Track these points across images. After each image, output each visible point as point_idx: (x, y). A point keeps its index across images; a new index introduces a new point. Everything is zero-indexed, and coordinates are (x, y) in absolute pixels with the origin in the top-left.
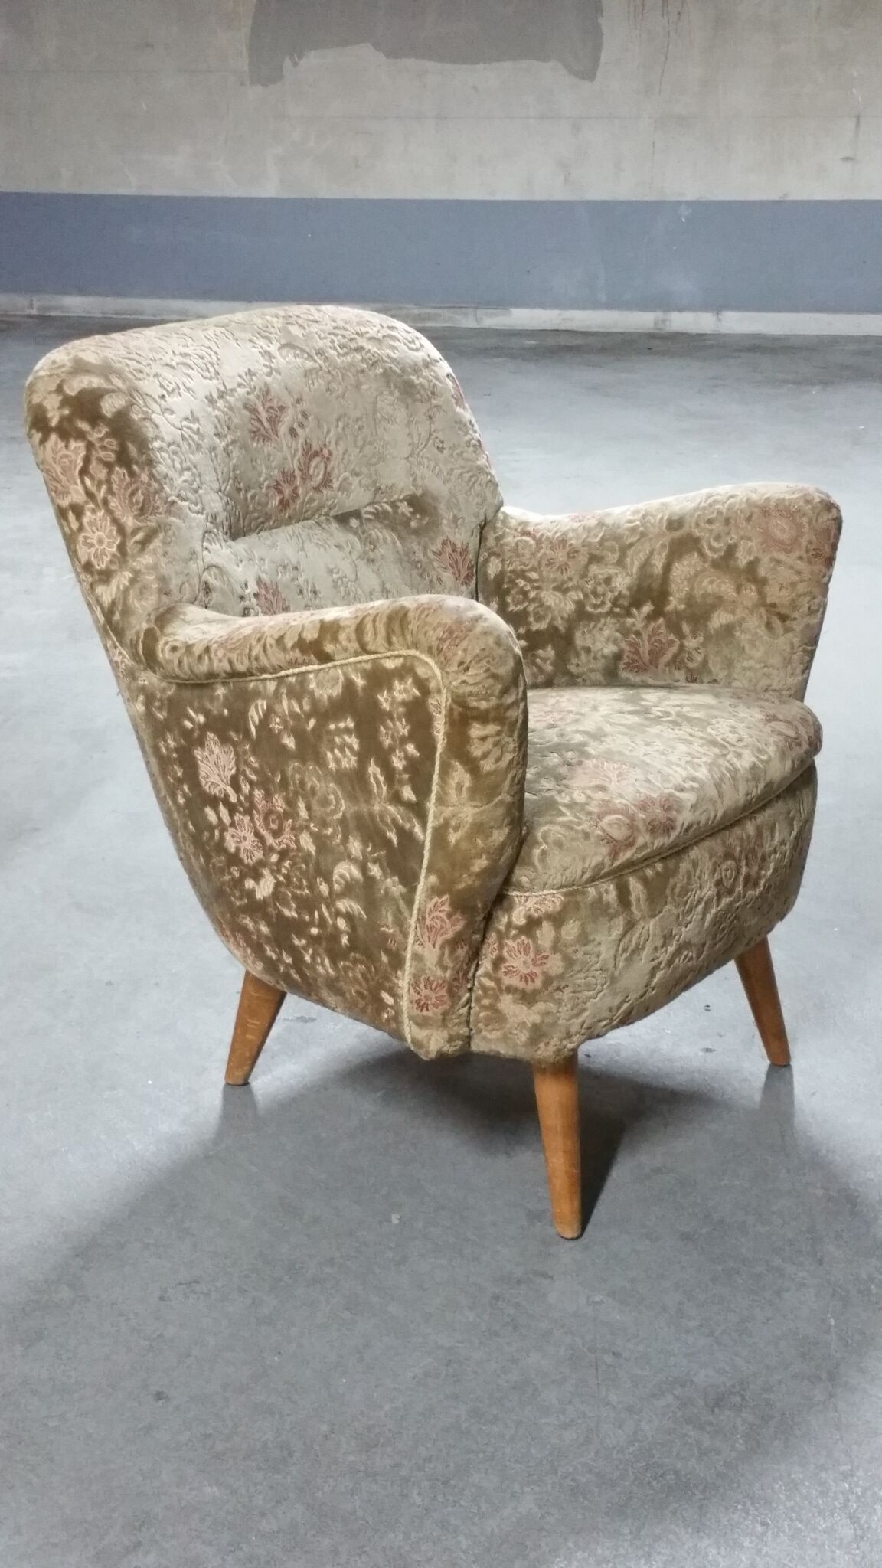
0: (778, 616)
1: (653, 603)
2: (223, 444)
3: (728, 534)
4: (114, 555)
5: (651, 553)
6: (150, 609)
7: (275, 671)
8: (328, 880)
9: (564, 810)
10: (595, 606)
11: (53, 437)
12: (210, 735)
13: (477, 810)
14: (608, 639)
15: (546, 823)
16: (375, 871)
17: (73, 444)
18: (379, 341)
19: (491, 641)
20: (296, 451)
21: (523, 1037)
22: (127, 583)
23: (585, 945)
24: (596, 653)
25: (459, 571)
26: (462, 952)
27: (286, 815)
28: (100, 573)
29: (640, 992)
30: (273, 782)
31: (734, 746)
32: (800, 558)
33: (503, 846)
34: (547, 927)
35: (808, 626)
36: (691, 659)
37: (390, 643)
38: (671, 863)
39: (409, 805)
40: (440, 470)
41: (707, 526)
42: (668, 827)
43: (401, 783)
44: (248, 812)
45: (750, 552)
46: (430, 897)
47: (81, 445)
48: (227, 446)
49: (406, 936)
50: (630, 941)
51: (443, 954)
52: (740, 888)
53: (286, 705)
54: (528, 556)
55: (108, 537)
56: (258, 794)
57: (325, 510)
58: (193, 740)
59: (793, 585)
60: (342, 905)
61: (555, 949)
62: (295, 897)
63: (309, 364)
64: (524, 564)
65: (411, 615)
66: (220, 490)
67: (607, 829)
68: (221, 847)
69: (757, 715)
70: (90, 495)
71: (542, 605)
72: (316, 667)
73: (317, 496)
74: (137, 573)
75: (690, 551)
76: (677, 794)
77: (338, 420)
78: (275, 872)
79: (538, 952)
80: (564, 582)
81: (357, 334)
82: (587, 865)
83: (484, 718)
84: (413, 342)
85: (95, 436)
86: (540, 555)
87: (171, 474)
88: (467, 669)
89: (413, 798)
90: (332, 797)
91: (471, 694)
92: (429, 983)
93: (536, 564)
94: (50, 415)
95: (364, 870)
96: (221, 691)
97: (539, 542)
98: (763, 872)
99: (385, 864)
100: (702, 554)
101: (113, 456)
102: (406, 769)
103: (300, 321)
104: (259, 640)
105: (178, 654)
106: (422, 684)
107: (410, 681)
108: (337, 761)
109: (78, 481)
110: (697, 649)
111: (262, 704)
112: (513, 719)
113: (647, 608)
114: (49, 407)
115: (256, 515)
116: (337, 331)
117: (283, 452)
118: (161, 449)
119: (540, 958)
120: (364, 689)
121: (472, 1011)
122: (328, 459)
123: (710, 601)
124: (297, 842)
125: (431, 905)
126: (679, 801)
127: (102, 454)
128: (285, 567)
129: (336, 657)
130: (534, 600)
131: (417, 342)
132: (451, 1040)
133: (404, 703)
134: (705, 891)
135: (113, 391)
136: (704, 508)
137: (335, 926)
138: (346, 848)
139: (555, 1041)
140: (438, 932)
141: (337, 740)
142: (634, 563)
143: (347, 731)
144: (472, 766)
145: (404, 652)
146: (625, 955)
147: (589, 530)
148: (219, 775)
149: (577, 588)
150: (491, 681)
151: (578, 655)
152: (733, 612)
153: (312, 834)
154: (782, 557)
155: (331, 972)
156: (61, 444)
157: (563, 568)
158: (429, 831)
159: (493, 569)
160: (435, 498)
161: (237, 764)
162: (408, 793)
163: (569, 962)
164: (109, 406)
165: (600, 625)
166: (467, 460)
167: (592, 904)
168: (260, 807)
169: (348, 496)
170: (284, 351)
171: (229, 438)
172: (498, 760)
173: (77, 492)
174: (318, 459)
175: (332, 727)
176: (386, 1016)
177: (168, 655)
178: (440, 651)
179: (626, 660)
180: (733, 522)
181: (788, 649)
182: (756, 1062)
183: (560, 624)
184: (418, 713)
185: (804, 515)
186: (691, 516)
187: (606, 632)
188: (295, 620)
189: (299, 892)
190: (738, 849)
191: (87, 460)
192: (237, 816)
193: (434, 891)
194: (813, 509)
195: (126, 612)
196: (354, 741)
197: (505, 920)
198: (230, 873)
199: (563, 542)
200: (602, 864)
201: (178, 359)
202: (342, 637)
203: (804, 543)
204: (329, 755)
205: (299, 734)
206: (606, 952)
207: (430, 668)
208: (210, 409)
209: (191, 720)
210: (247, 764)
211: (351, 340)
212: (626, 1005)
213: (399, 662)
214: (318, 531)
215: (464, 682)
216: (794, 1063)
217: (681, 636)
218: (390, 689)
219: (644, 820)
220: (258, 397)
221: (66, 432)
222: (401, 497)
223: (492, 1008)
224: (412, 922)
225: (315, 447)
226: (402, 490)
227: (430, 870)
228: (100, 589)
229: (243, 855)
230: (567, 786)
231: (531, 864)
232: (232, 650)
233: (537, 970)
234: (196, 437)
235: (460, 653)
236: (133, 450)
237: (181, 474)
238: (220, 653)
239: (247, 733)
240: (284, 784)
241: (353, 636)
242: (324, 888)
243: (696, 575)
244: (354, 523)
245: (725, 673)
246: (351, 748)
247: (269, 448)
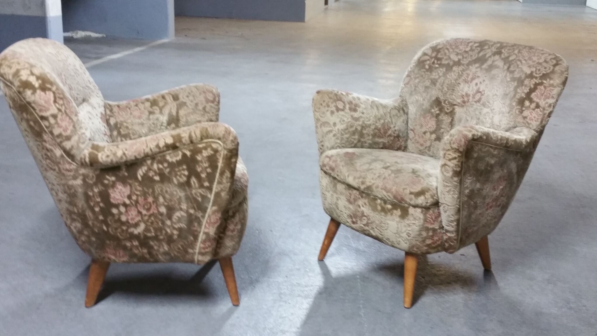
4: (71, 130)
8: (171, 219)
11: (38, 91)
12: (118, 183)
16: (192, 211)
17: (48, 93)
22: (77, 139)
27: (153, 202)
30: (148, 193)
37: (202, 140)
39: (206, 188)
43: (204, 181)
44: (136, 205)
46: (212, 214)
49: (201, 227)
51: (216, 230)
53: (156, 166)
56: (141, 199)
58: (109, 187)
60: (176, 226)
62: (154, 228)
68: (119, 220)
70: (59, 110)
72: (171, 152)
74: (79, 135)
78: (146, 222)
79: (235, 223)
90: (175, 192)
92: (209, 240)
94: (34, 83)
95: (187, 212)
96: (124, 168)
99: (196, 208)
101: (62, 95)
102: (206, 177)
104: (147, 147)
106: (215, 150)
107: (209, 150)
108: (178, 180)
111: (145, 168)
114: (31, 81)
120: (191, 155)
124: (158, 210)
129: (180, 148)
133: (207, 157)
137: (172, 234)
138: (180, 207)
141: (179, 173)
143: (184, 170)
148: (121, 196)
153: (165, 206)
155: (167, 249)
156: (42, 93)
158: (213, 194)
161: (131, 190)
162: (206, 184)
168: (141, 203)
173: (54, 109)
175: (177, 169)
177: (104, 159)
178: (224, 138)
184: (212, 160)
189: (156, 226)
192: (129, 208)
193: (213, 212)
195: (79, 149)
196: (186, 173)
198: (121, 228)
202: (183, 140)
204: (174, 179)
205: (161, 175)
207: (218, 143)
209: (108, 180)
210: (137, 190)
218: (201, 153)
221: (44, 89)
224: (204, 222)
227: (213, 205)
228: (65, 143)
229: (130, 221)
238: (130, 154)
239: (136, 179)
240: (154, 192)
241: (188, 140)
242: (168, 223)
246: (184, 175)
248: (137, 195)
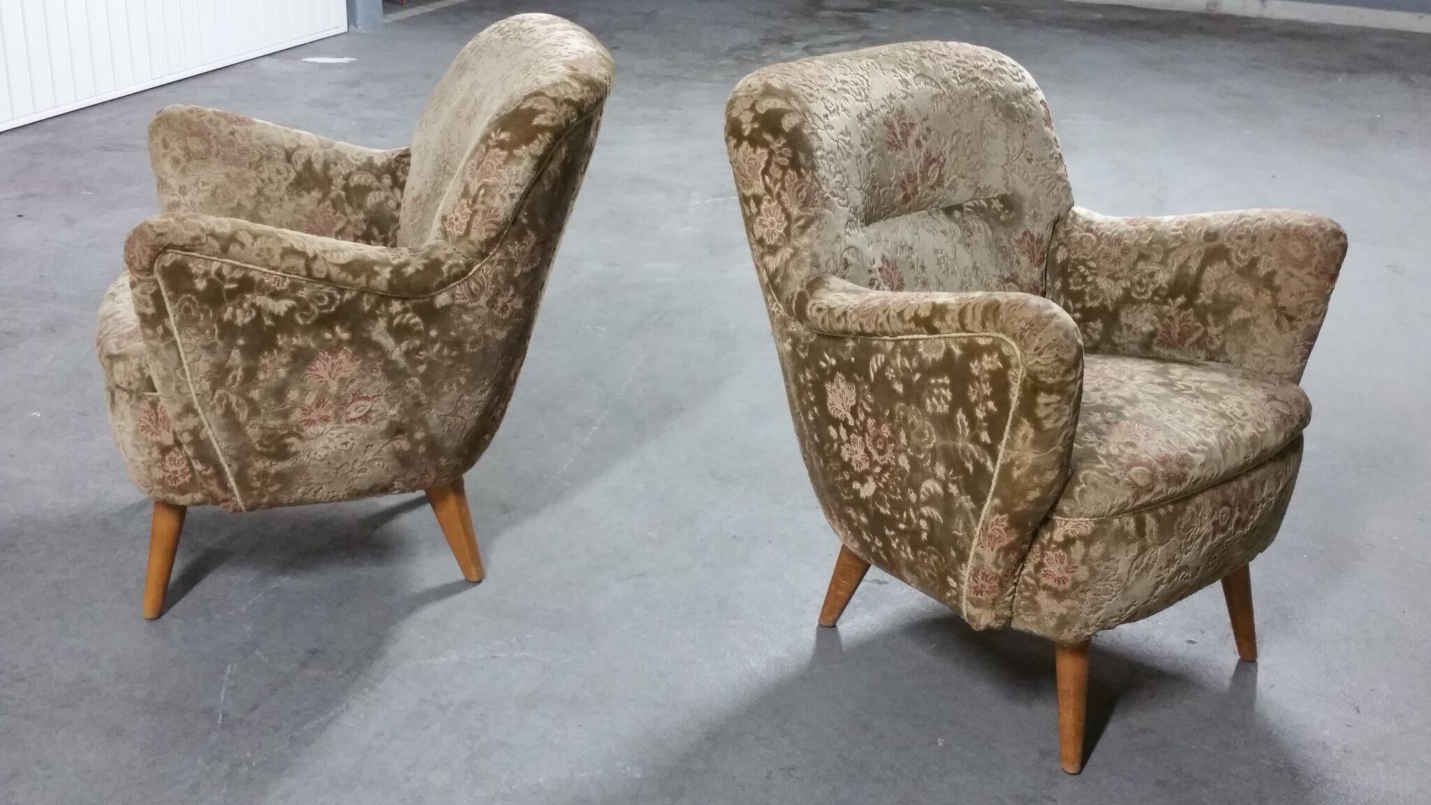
0: (1286, 317)
1: (1186, 296)
2: (866, 152)
3: (1253, 249)
4: (781, 235)
5: (1189, 258)
6: (804, 277)
7: (894, 335)
8: (917, 492)
9: (1101, 459)
10: (1139, 294)
11: (745, 144)
12: (839, 375)
13: (1036, 455)
14: (1147, 320)
15: (1086, 469)
16: (953, 489)
17: (759, 151)
18: (991, 73)
19: (1061, 334)
20: (920, 158)
21: (1052, 623)
22: (788, 256)
23: (1108, 561)
24: (1136, 330)
25: (1034, 256)
26: (1013, 557)
27: (891, 440)
28: (769, 246)
29: (1145, 600)
30: (883, 415)
31: (1238, 419)
32: (1310, 274)
33: (1053, 483)
34: (1079, 544)
35: (1309, 326)
36: (1211, 342)
37: (984, 327)
38: (1180, 506)
39: (985, 446)
40: (1028, 176)
41: (1237, 241)
42: (1180, 479)
43: (981, 429)
44: (863, 432)
45: (1269, 265)
46: (993, 514)
47: (765, 151)
48: (869, 154)
49: (971, 538)
50: (1142, 561)
51: (998, 557)
52: (1231, 528)
53: (898, 360)
54: (1089, 249)
55: (778, 221)
56: (871, 422)
57: (936, 203)
58: (826, 376)
59: (1302, 294)
60: (926, 511)
61: (1084, 562)
62: (891, 501)
63: (936, 91)
64: (1086, 255)
65: (1002, 307)
66: (861, 188)
67: (1134, 478)
68: (838, 455)
69: (1261, 395)
70: (768, 190)
71: (1097, 288)
72: (925, 336)
73: (932, 192)
74: (796, 250)
75: (1220, 259)
76: (1191, 454)
77: (954, 134)
78: (878, 479)
79: (1070, 562)
80: (1116, 272)
81: (974, 66)
82: (1115, 503)
83: (1049, 390)
84: (1017, 74)
85: (776, 145)
86: (1099, 249)
87: (828, 176)
88: (1040, 354)
89: (989, 441)
90: (927, 432)
91: (1042, 372)
92: (985, 576)
93: (1095, 255)
94: (744, 126)
95: (945, 487)
96: (850, 344)
97: (1099, 238)
98: (1252, 517)
99: (961, 485)
100: (1230, 263)
101: (787, 161)
102: (985, 419)
103: (931, 55)
104: (885, 311)
105: (822, 314)
106: (1005, 360)
107: (996, 356)
108: (934, 407)
109: (761, 178)
110: (1217, 336)
111: (881, 357)
112: (1072, 392)
113: (1181, 300)
114: (743, 121)
115: (885, 206)
116: (960, 64)
117: (910, 158)
118: (822, 157)
119: (1072, 568)
120: (961, 357)
121: (1015, 599)
122: (943, 165)
123: (1233, 299)
124: (896, 461)
125: (993, 520)
126: (1191, 460)
127: (779, 159)
128: (902, 247)
129: (942, 332)
130: (1090, 283)
131: (1020, 75)
132: (997, 618)
133: (990, 371)
134: (1204, 528)
135: (791, 111)
136: (1236, 227)
137: (918, 525)
138: (933, 470)
139: (1076, 628)
140: (996, 539)
141: (935, 391)
142: (1175, 263)
143: (944, 386)
144: (1037, 423)
145: (994, 334)
146: (1136, 572)
147: (1140, 233)
148: (843, 404)
149: (1126, 278)
150: (1058, 364)
151: (1121, 330)
152: (1250, 310)
153: (909, 457)
154: (1295, 272)
155: (911, 557)
156: (751, 150)
157: (1116, 261)
158: (998, 466)
159: (1061, 256)
160: (1021, 198)
161: (857, 398)
162: (985, 437)
163: (1093, 572)
164: (788, 123)
165: (1141, 309)
166: (1050, 169)
167: (1117, 531)
168: (871, 432)
169: (955, 193)
170: (918, 79)
171: (872, 147)
172: (1056, 421)
173: (758, 186)
174: (935, 165)
175: (933, 381)
176: (949, 594)
177: (814, 313)
178: (1021, 337)
179: (1159, 338)
180: (1258, 240)
181: (1291, 343)
182: (1229, 657)
183: (1109, 303)
184: (999, 381)
185: (1317, 240)
186: (1225, 231)
187: (1146, 315)
188: (913, 299)
189: (893, 497)
190: (1233, 498)
191: (768, 163)
192: (853, 436)
193: (997, 510)
194: (1326, 235)
195: (786, 278)
196: (948, 394)
197: (1048, 536)
198: (842, 475)
199: (1118, 240)
200: (1126, 503)
201: (840, 85)
202: (948, 317)
203: (1314, 261)
204: (928, 401)
205: (907, 383)
206: (1122, 568)
207: (1012, 348)
208: (859, 125)
209: (825, 361)
210: (866, 400)
211: (970, 71)
212: (1133, 608)
213: (989, 341)
214: (930, 219)
215: (1037, 362)
216: (1259, 660)
217: (1206, 324)
218: (980, 360)
219: (1163, 473)
220: (895, 116)
221: (755, 141)
222: (995, 195)
223: (1031, 600)
224: (978, 530)
225: (934, 155)
226: (997, 190)
227: (995, 494)
228: (767, 259)
229: (854, 464)
230: (1105, 441)
231: (1072, 497)
232: (863, 316)
233: (1068, 576)
234: (847, 147)
235: (1037, 341)
236: (802, 157)
237: (834, 176)
238: (854, 317)
239: (867, 377)
240: (891, 417)
241: (957, 318)
242: (913, 497)
243: (1224, 278)
244: (957, 214)
245: (1239, 355)
246: (945, 398)
247: (900, 156)
248: (866, 413)
